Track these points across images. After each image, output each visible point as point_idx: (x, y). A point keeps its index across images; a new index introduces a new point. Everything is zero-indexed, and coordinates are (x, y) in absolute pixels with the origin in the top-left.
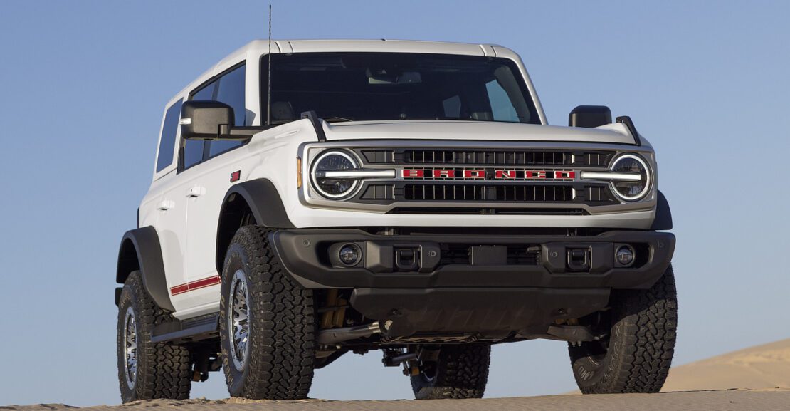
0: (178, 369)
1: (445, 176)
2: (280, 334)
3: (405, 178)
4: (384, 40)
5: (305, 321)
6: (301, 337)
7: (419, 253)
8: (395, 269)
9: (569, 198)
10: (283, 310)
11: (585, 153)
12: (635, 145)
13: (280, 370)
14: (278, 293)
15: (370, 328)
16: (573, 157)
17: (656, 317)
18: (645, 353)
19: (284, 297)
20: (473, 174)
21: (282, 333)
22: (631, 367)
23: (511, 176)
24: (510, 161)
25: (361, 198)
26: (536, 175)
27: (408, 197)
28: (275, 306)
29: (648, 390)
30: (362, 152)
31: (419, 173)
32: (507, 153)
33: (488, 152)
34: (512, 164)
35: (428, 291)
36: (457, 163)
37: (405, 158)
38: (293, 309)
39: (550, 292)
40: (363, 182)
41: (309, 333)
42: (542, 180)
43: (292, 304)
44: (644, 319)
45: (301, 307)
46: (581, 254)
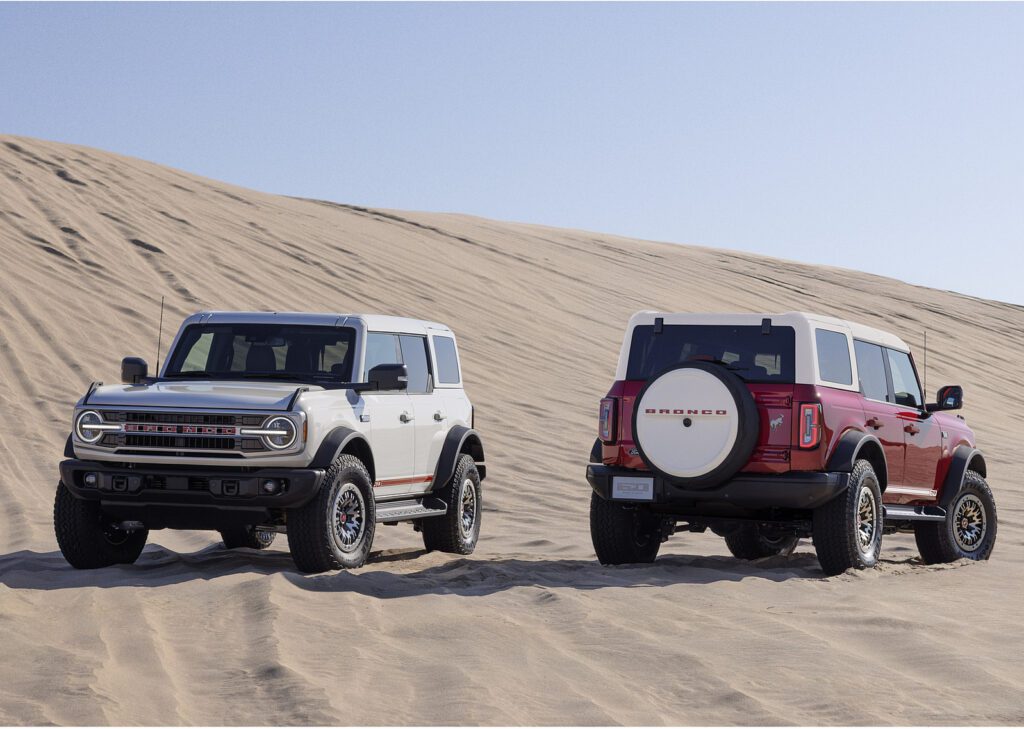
1: (152, 430)
3: (126, 431)
7: (128, 480)
8: (114, 490)
9: (232, 447)
11: (243, 417)
12: (287, 411)
16: (235, 419)
20: (169, 429)
23: (193, 431)
24: (193, 421)
25: (101, 443)
26: (210, 430)
27: (128, 443)
30: (104, 413)
31: (135, 428)
32: (191, 416)
33: (179, 415)
34: (195, 423)
36: (161, 422)
37: (126, 418)
40: (103, 432)
42: (214, 434)
46: (232, 485)
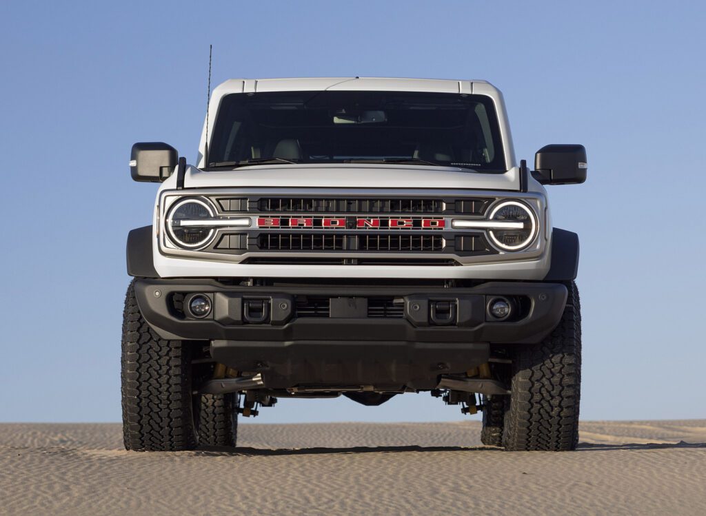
0: (213, 405)
1: (303, 225)
2: (145, 385)
3: (260, 227)
4: (358, 78)
5: (171, 372)
6: (168, 389)
7: (269, 305)
8: (244, 322)
9: (438, 248)
10: (148, 361)
11: (456, 201)
12: (520, 191)
13: (149, 421)
14: (145, 343)
15: (254, 379)
16: (444, 205)
17: (551, 372)
18: (541, 411)
19: (151, 348)
20: (334, 223)
21: (147, 384)
22: (529, 424)
23: (374, 224)
24: (374, 209)
25: (215, 247)
26: (402, 223)
27: (263, 247)
28: (140, 356)
29: (554, 448)
30: (218, 200)
31: (275, 222)
32: (370, 200)
33: (350, 200)
34: (376, 213)
35: (287, 343)
36: (316, 211)
37: (261, 206)
38: (159, 359)
39: (419, 345)
40: (218, 230)
41: (176, 384)
42: (409, 229)
43: (158, 355)
44: (538, 375)
45: (168, 358)
46: (445, 307)
